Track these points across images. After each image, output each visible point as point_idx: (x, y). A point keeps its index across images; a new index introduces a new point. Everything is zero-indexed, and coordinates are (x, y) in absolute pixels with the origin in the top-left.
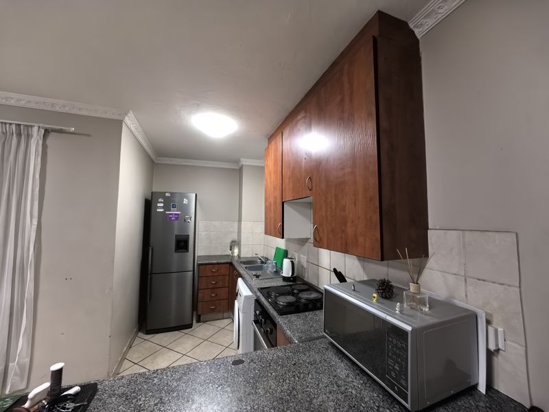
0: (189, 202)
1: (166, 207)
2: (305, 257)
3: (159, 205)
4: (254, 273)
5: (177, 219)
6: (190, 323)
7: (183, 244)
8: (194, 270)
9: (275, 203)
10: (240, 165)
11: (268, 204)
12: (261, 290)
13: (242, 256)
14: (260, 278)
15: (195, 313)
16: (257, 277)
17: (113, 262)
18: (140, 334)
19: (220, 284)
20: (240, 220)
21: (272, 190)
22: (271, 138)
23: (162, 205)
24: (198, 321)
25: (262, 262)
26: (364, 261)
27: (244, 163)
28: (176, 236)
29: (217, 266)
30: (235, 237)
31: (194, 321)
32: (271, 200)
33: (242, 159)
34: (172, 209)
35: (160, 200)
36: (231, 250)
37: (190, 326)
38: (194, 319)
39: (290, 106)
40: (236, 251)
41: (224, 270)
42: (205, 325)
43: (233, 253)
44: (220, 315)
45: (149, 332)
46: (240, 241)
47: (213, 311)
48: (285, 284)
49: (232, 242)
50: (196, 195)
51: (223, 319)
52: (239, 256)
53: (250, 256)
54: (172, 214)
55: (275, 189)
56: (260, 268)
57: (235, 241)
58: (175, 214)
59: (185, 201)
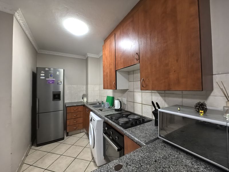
0: (60, 73)
1: (46, 76)
2: (126, 99)
3: (41, 75)
4: (99, 109)
5: (53, 83)
6: (63, 137)
7: (57, 96)
8: (64, 110)
9: (110, 72)
10: (87, 56)
11: (105, 74)
12: (107, 116)
13: (89, 101)
14: (103, 111)
15: (65, 131)
16: (101, 110)
17: (11, 107)
18: (33, 147)
19: (78, 116)
20: (87, 84)
21: (108, 65)
22: (106, 40)
23: (43, 75)
24: (67, 135)
25: (100, 104)
26: (165, 97)
27: (89, 56)
28: (53, 92)
29: (76, 107)
30: (85, 93)
31: (65, 136)
32: (108, 71)
33: (88, 54)
34: (50, 77)
35: (42, 72)
36: (83, 99)
37: (63, 139)
38: (65, 135)
39: (121, 18)
40: (85, 100)
41: (80, 109)
42: (71, 137)
43: (84, 101)
44: (79, 131)
45: (38, 145)
46: (88, 94)
47: (75, 129)
48: (117, 112)
49: (83, 95)
50: (64, 70)
51: (80, 133)
52: (87, 102)
53: (93, 101)
54: (50, 80)
55: (110, 65)
56: (101, 106)
57: (85, 95)
58: (52, 80)
59: (58, 73)
